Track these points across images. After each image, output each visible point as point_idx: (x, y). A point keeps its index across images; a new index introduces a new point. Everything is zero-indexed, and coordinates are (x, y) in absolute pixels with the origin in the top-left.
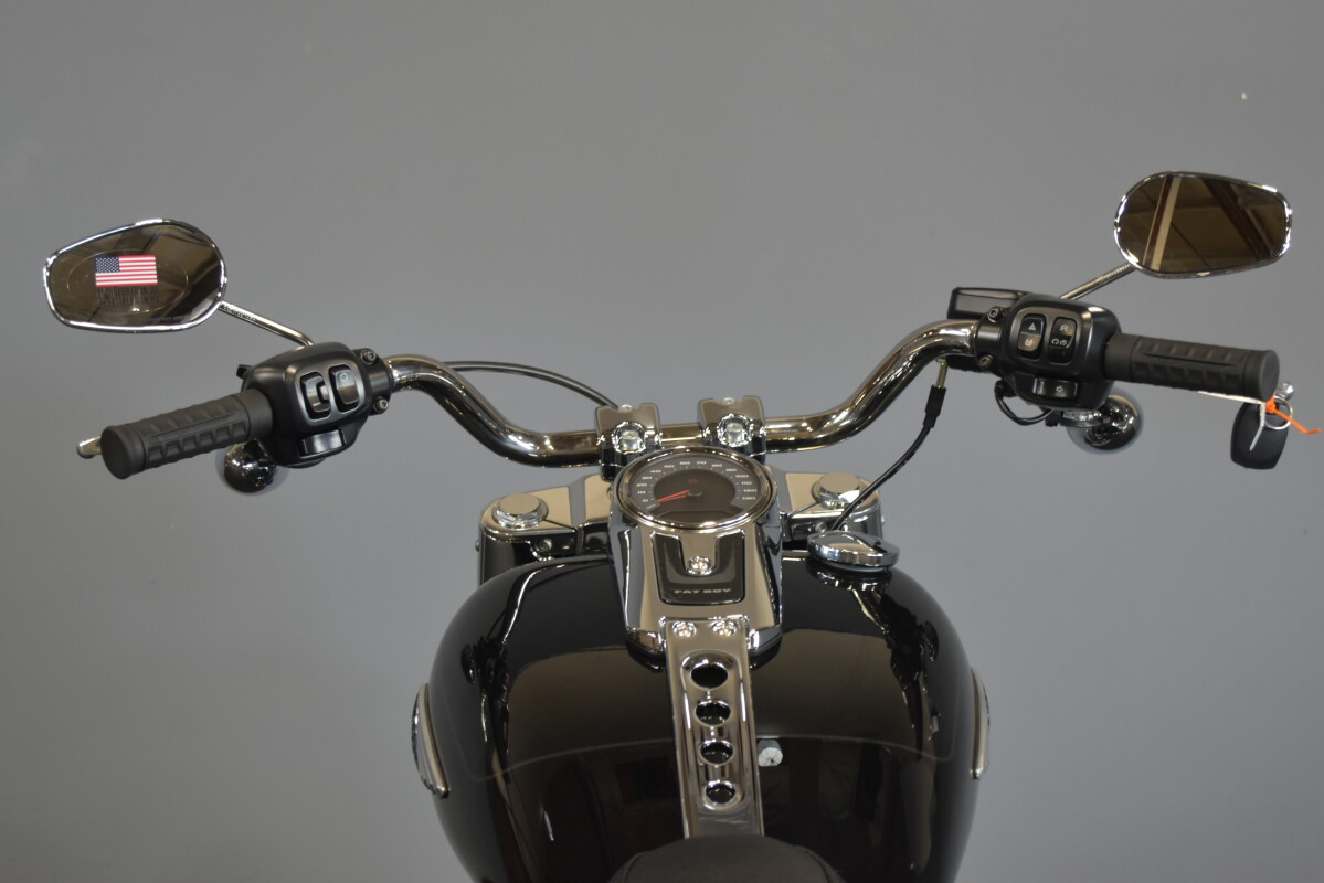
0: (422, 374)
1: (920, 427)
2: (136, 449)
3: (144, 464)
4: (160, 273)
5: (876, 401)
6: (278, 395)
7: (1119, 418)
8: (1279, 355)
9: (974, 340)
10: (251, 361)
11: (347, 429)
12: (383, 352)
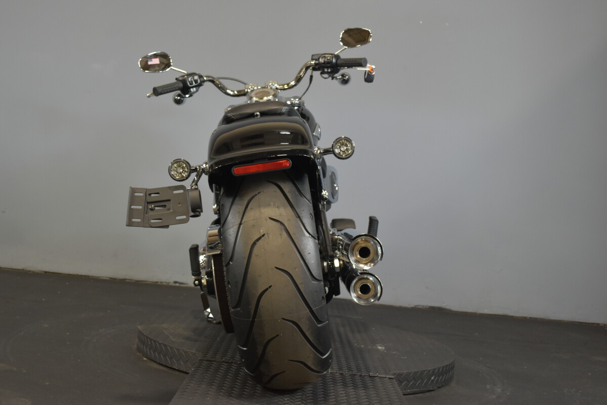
0: (210, 79)
1: (309, 83)
2: (160, 91)
3: (161, 94)
4: (160, 62)
5: (299, 80)
6: (184, 82)
7: (345, 77)
8: (367, 58)
9: (315, 63)
10: (177, 77)
11: (197, 88)
12: (202, 74)
